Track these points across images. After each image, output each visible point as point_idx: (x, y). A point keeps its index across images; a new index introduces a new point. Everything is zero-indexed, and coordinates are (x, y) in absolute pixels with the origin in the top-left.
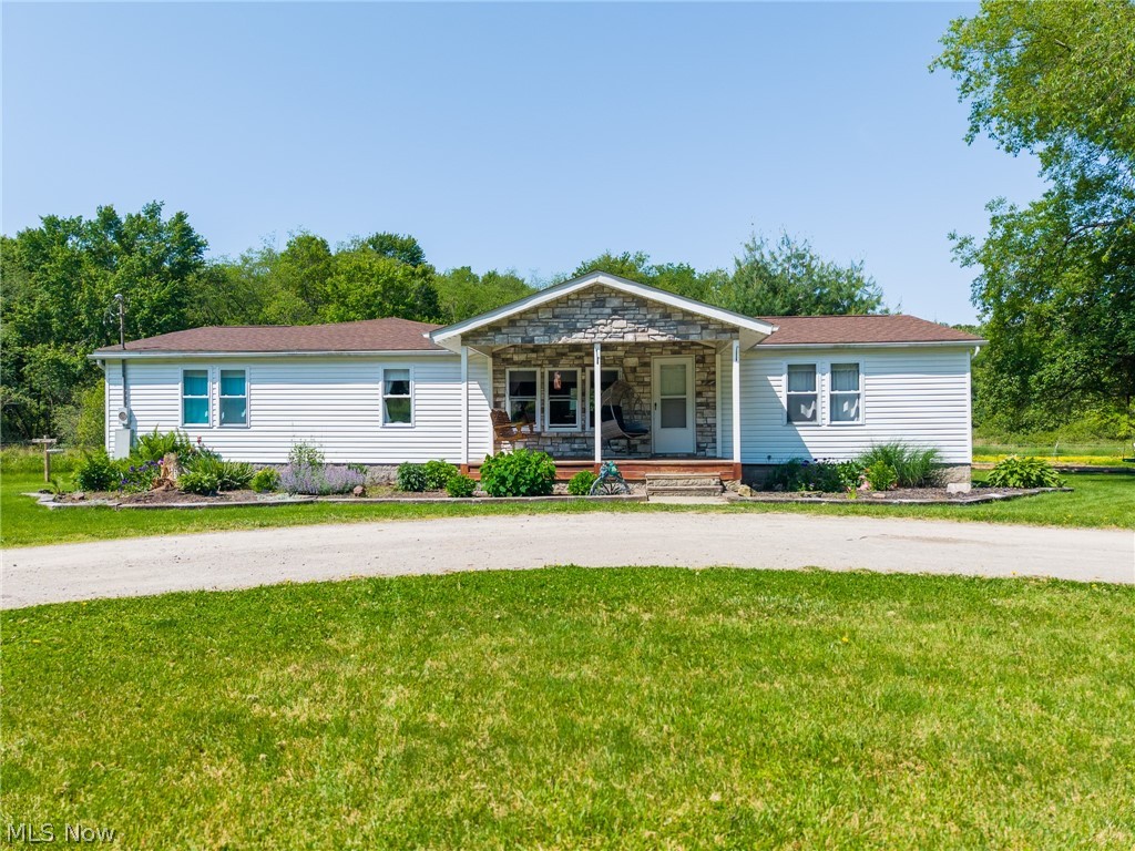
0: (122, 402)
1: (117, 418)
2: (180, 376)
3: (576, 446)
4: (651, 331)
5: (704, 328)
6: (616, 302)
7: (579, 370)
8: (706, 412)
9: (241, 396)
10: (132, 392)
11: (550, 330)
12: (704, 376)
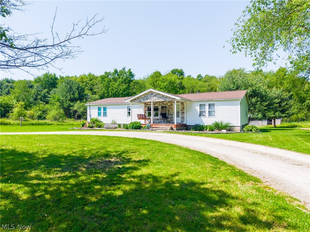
1: (89, 115)
2: (98, 108)
4: (161, 99)
5: (169, 98)
6: (154, 94)
8: (183, 114)
9: (106, 111)
10: (91, 111)
11: (144, 99)
12: (183, 107)
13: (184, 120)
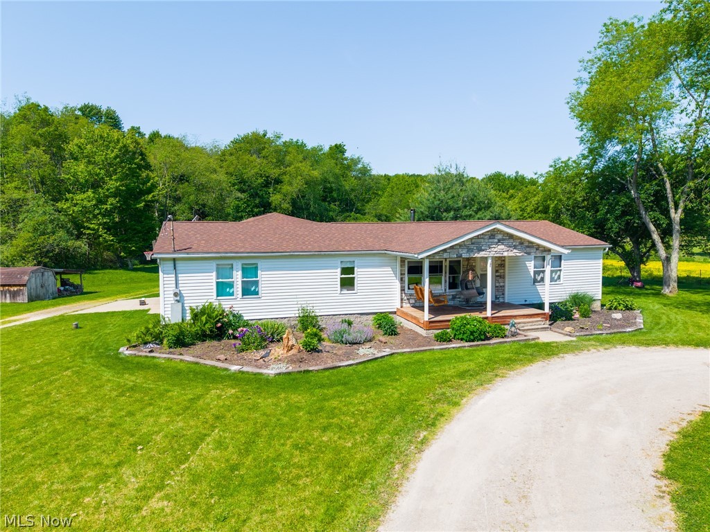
0: (174, 285)
1: (172, 295)
2: (215, 267)
4: (515, 251)
5: (537, 249)
6: (500, 236)
7: (444, 260)
10: (180, 279)
11: (470, 250)
12: (500, 262)
13: (503, 294)
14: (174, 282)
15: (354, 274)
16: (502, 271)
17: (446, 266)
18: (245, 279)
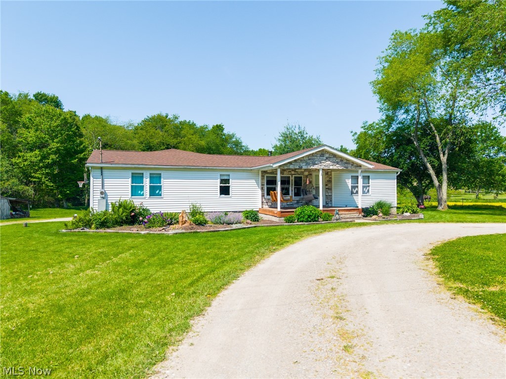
0: (101, 187)
1: (99, 194)
2: (130, 175)
3: (289, 203)
4: (337, 165)
5: (352, 165)
6: (327, 155)
7: (291, 176)
9: (159, 185)
10: (105, 182)
11: (307, 164)
12: (328, 179)
13: (331, 201)
14: (101, 184)
15: (229, 184)
16: (330, 185)
17: (292, 180)
18: (152, 184)
